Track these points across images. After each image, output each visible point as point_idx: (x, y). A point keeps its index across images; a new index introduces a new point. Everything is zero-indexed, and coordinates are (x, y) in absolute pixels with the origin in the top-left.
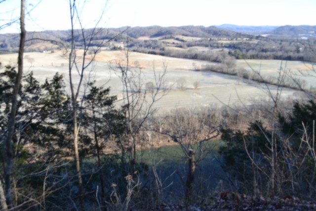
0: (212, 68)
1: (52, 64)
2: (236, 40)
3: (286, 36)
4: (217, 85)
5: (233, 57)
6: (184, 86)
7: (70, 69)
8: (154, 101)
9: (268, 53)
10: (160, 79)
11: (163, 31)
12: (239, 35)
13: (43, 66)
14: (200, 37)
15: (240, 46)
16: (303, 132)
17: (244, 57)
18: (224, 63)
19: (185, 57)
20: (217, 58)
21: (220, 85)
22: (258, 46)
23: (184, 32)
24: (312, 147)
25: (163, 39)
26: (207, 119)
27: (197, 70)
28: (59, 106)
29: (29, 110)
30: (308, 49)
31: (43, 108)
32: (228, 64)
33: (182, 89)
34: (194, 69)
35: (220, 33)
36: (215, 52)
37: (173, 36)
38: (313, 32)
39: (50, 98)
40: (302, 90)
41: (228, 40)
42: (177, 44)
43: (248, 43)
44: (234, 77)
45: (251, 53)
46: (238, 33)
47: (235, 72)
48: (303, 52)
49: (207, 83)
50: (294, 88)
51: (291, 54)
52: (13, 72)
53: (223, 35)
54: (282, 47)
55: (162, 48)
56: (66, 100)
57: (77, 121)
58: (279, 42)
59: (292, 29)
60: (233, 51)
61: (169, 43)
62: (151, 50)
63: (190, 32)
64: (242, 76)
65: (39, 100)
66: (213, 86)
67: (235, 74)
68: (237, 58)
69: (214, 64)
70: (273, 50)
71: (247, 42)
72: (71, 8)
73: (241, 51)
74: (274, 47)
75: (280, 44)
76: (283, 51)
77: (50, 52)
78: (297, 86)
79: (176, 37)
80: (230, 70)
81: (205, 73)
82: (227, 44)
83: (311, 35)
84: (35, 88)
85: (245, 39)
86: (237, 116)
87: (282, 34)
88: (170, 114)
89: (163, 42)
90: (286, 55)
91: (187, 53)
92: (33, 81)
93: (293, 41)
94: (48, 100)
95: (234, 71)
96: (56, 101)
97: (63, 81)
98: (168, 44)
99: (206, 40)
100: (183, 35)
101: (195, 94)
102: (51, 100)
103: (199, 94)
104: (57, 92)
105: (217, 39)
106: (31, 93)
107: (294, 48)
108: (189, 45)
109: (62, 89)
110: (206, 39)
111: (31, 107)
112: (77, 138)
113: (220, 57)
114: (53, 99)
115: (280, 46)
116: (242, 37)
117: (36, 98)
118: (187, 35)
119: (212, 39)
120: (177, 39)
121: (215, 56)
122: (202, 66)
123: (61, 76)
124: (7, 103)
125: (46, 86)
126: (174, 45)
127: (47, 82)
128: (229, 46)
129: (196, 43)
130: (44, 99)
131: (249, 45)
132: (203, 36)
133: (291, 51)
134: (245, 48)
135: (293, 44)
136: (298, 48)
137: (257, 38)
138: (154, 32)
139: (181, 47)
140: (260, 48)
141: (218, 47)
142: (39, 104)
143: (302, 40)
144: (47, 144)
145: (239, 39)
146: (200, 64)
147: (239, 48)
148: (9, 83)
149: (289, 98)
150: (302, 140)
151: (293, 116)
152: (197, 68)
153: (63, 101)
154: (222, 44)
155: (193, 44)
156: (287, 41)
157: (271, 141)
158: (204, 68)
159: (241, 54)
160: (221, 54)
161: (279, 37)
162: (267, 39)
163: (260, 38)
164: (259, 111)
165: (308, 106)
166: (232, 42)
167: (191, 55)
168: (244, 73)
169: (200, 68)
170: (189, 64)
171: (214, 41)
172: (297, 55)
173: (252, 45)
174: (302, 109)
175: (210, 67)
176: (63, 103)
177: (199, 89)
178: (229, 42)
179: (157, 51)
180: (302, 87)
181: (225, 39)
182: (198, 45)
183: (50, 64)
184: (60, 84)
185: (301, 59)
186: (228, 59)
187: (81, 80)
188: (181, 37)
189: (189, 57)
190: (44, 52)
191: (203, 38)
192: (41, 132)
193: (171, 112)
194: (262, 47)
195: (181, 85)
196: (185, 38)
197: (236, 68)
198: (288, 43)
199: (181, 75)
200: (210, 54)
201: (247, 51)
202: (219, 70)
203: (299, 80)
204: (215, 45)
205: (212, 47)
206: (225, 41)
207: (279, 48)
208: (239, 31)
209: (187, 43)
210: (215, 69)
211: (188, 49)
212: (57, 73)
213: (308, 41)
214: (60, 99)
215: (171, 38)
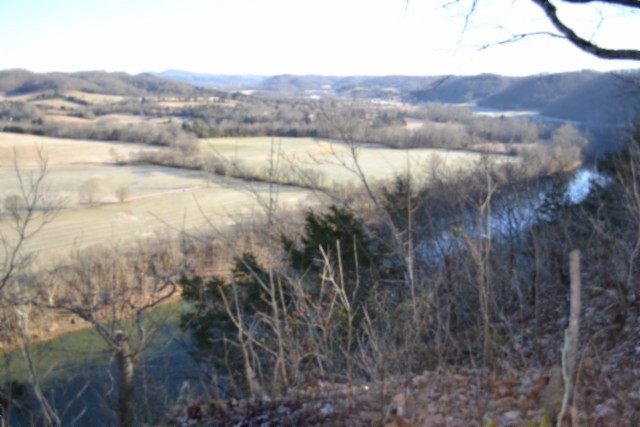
0: (152, 158)
2: (195, 100)
3: (285, 93)
4: (165, 192)
5: (193, 135)
6: (96, 198)
8: (22, 238)
9: (257, 126)
10: (34, 188)
11: (36, 83)
12: (200, 91)
14: (121, 95)
15: (204, 113)
16: (323, 265)
17: (213, 134)
18: (174, 146)
19: (92, 136)
20: (160, 137)
21: (172, 191)
22: (238, 113)
23: (85, 84)
24: (340, 288)
25: (38, 98)
26: (152, 261)
27: (121, 164)
30: (323, 117)
32: (184, 148)
33: (92, 205)
34: (114, 162)
35: (161, 88)
36: (155, 125)
37: (60, 92)
38: (328, 87)
40: (320, 189)
41: (180, 101)
42: (72, 109)
43: (218, 107)
44: (197, 172)
45: (225, 125)
46: (197, 88)
47: (198, 164)
48: (315, 122)
49: (144, 189)
50: (307, 187)
51: (296, 126)
53: (169, 91)
54: (279, 114)
55: (36, 118)
58: (274, 104)
59: (294, 81)
60: (191, 123)
61: (51, 108)
62: (10, 123)
63: (99, 84)
64: (213, 170)
66: (158, 194)
67: (199, 168)
68: (201, 136)
69: (155, 150)
70: (264, 120)
71: (216, 104)
73: (207, 122)
74: (265, 114)
75: (277, 108)
76: (282, 122)
78: (309, 183)
79: (69, 94)
80: (189, 160)
81: (138, 169)
82: (178, 108)
83: (326, 92)
85: (212, 99)
86: (210, 248)
87: (276, 90)
88: (69, 262)
89: (39, 106)
90: (287, 128)
91: (95, 128)
93: (297, 103)
95: (196, 161)
98: (50, 111)
99: (134, 102)
100: (84, 90)
101: (120, 214)
103: (129, 212)
105: (156, 99)
107: (300, 116)
108: (99, 112)
110: (133, 98)
113: (167, 136)
115: (276, 112)
116: (205, 95)
118: (91, 91)
119: (147, 98)
120: (71, 99)
121: (156, 133)
122: (131, 154)
126: (65, 112)
128: (183, 114)
129: (115, 107)
131: (220, 110)
132: (127, 93)
133: (296, 121)
134: (212, 117)
135: (297, 107)
136: (307, 114)
137: (235, 96)
138: (15, 83)
139: (80, 115)
140: (242, 116)
141: (160, 115)
143: (312, 101)
145: (200, 99)
146: (125, 151)
147: (202, 117)
149: (300, 205)
150: (324, 277)
151: (306, 237)
152: (120, 160)
154: (167, 109)
155: (107, 109)
156: (287, 102)
157: (270, 288)
158: (135, 158)
159: (206, 127)
160: (169, 130)
161: (272, 95)
162: (251, 99)
163: (240, 98)
164: (252, 234)
165: (328, 216)
166: (188, 104)
167: (104, 133)
168: (215, 164)
169: (127, 158)
170: (101, 151)
171: (152, 104)
172: (305, 127)
173: (226, 111)
174: (320, 223)
175: (148, 156)
177: (128, 202)
178: (181, 105)
179: (26, 125)
180: (320, 185)
181: (173, 99)
182: (119, 112)
185: (313, 134)
186: (183, 138)
188: (78, 95)
189: (100, 136)
191: (128, 98)
193: (72, 256)
194: (245, 114)
195: (87, 197)
196: (88, 97)
197: (200, 156)
198: (290, 106)
199: (85, 176)
200: (145, 130)
201: (218, 121)
202: (166, 162)
203: (311, 171)
204: (154, 111)
205: (148, 114)
206: (173, 103)
207: (275, 116)
208: (200, 84)
209: (94, 107)
210: (157, 159)
211: (98, 119)
213: (321, 101)
215: (56, 96)
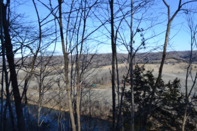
1: (172, 71)
7: (187, 77)
13: (166, 72)
28: (175, 99)
29: (156, 98)
31: (164, 98)
39: (169, 93)
52: (151, 74)
56: (180, 96)
57: (187, 112)
65: (163, 93)
72: (192, 39)
77: (172, 64)
84: (161, 85)
92: (161, 81)
94: (168, 94)
96: (173, 95)
97: (180, 83)
102: (170, 95)
104: (175, 90)
106: (159, 88)
109: (178, 89)
111: (158, 96)
112: (184, 123)
114: (171, 94)
117: (161, 92)
123: (179, 80)
124: (145, 92)
125: (169, 85)
127: (169, 83)
130: (166, 93)
142: (163, 95)
144: (163, 121)
148: (147, 80)
153: (178, 97)
176: (178, 98)
183: (171, 72)
184: (178, 85)
187: (194, 85)
190: (168, 64)
192: (161, 113)
212: (177, 78)
214: (176, 95)
